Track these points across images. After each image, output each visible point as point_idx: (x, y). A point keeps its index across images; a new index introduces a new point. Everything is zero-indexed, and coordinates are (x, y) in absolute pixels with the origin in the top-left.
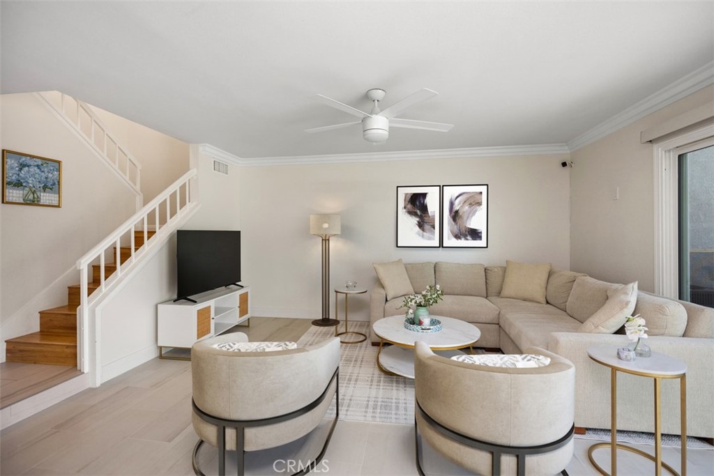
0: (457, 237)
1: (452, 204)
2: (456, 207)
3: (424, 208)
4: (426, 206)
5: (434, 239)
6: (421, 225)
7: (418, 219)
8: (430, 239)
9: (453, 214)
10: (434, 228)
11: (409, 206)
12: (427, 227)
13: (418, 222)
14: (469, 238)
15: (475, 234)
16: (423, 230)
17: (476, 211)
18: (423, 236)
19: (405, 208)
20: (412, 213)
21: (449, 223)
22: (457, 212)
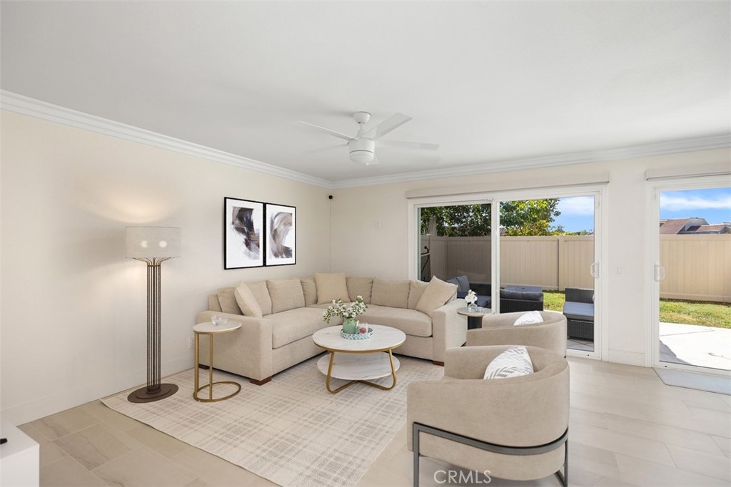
0: (276, 255)
1: (272, 222)
2: (276, 226)
3: (250, 225)
4: (252, 223)
5: (258, 259)
6: (247, 243)
7: (245, 237)
8: (256, 258)
9: (273, 232)
10: (259, 246)
11: (237, 222)
12: (253, 245)
13: (246, 240)
14: (284, 256)
15: (287, 252)
16: (250, 249)
17: (289, 230)
18: (249, 255)
19: (233, 223)
20: (239, 230)
21: (270, 242)
22: (276, 230)
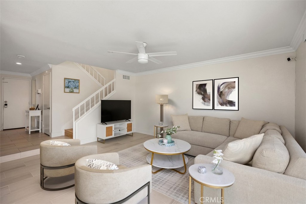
0: (222, 104)
1: (219, 88)
2: (221, 90)
3: (205, 91)
5: (210, 106)
6: (203, 99)
8: (208, 105)
9: (219, 93)
10: (210, 100)
11: (198, 90)
12: (206, 100)
13: (202, 97)
14: (228, 105)
15: (231, 103)
16: (205, 102)
17: (232, 91)
18: (204, 104)
19: (196, 91)
20: (199, 93)
21: (217, 98)
22: (221, 92)
